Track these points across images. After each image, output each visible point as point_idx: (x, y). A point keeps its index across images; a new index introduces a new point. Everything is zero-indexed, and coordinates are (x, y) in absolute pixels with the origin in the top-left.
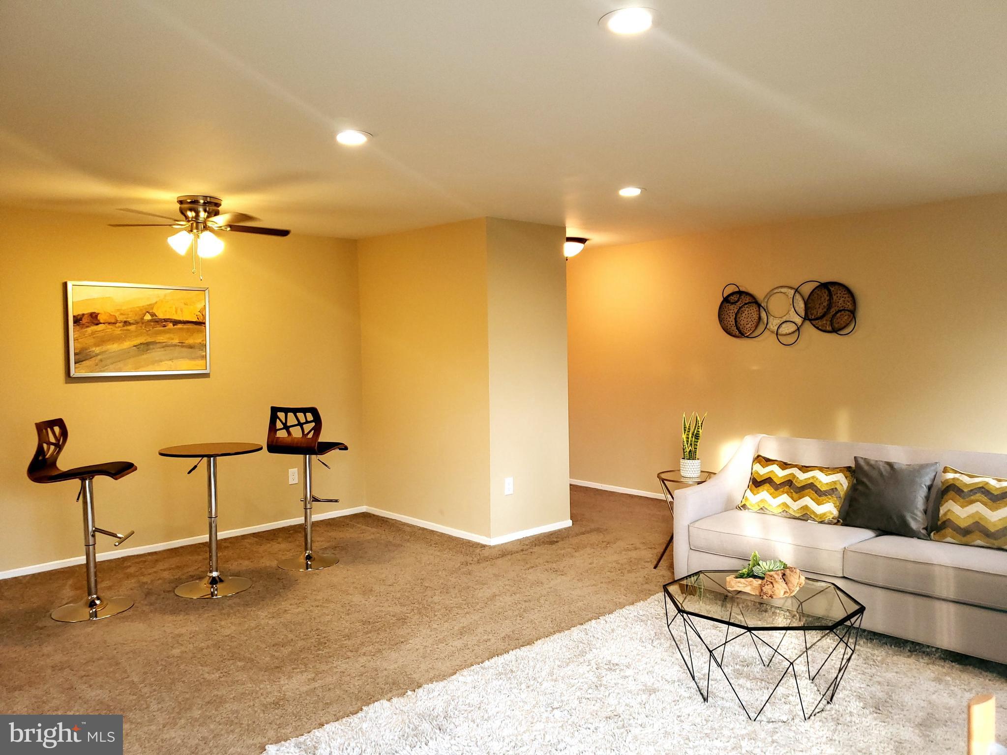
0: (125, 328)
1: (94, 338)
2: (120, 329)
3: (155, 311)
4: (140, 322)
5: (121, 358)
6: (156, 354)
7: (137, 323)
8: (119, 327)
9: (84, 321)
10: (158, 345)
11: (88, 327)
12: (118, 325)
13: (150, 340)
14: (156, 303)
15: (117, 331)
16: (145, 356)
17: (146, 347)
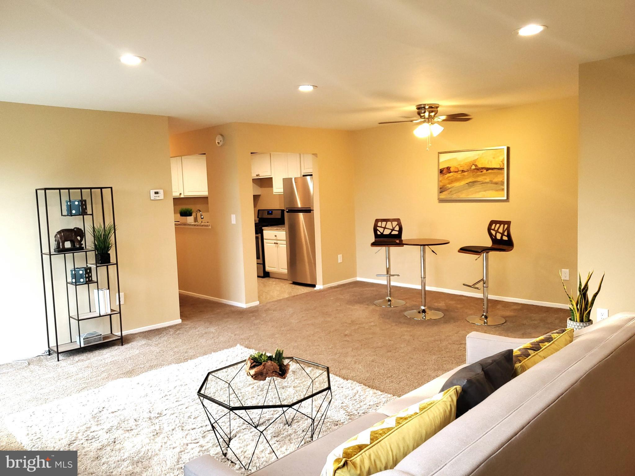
0: (463, 174)
1: (449, 180)
2: (460, 174)
3: (476, 163)
4: (469, 170)
5: (460, 190)
6: (477, 187)
7: (468, 171)
8: (460, 173)
9: (444, 171)
10: (479, 183)
11: (446, 174)
12: (459, 172)
13: (474, 180)
14: (477, 159)
15: (459, 175)
16: (472, 189)
17: (473, 184)
